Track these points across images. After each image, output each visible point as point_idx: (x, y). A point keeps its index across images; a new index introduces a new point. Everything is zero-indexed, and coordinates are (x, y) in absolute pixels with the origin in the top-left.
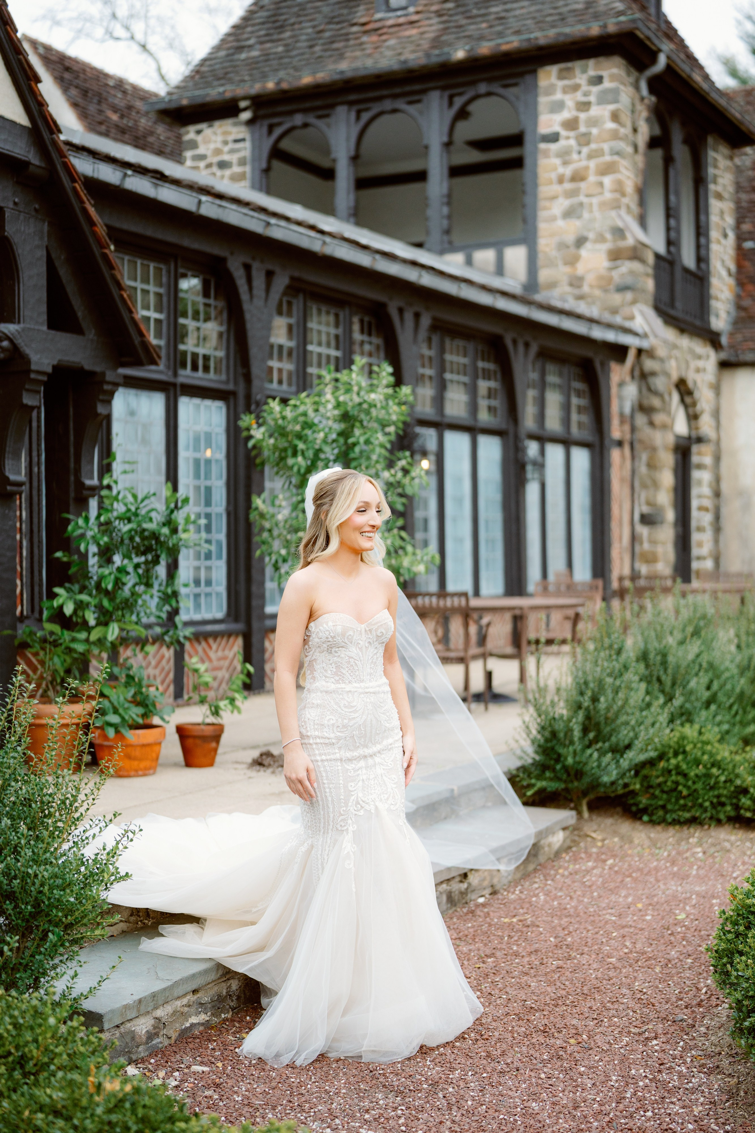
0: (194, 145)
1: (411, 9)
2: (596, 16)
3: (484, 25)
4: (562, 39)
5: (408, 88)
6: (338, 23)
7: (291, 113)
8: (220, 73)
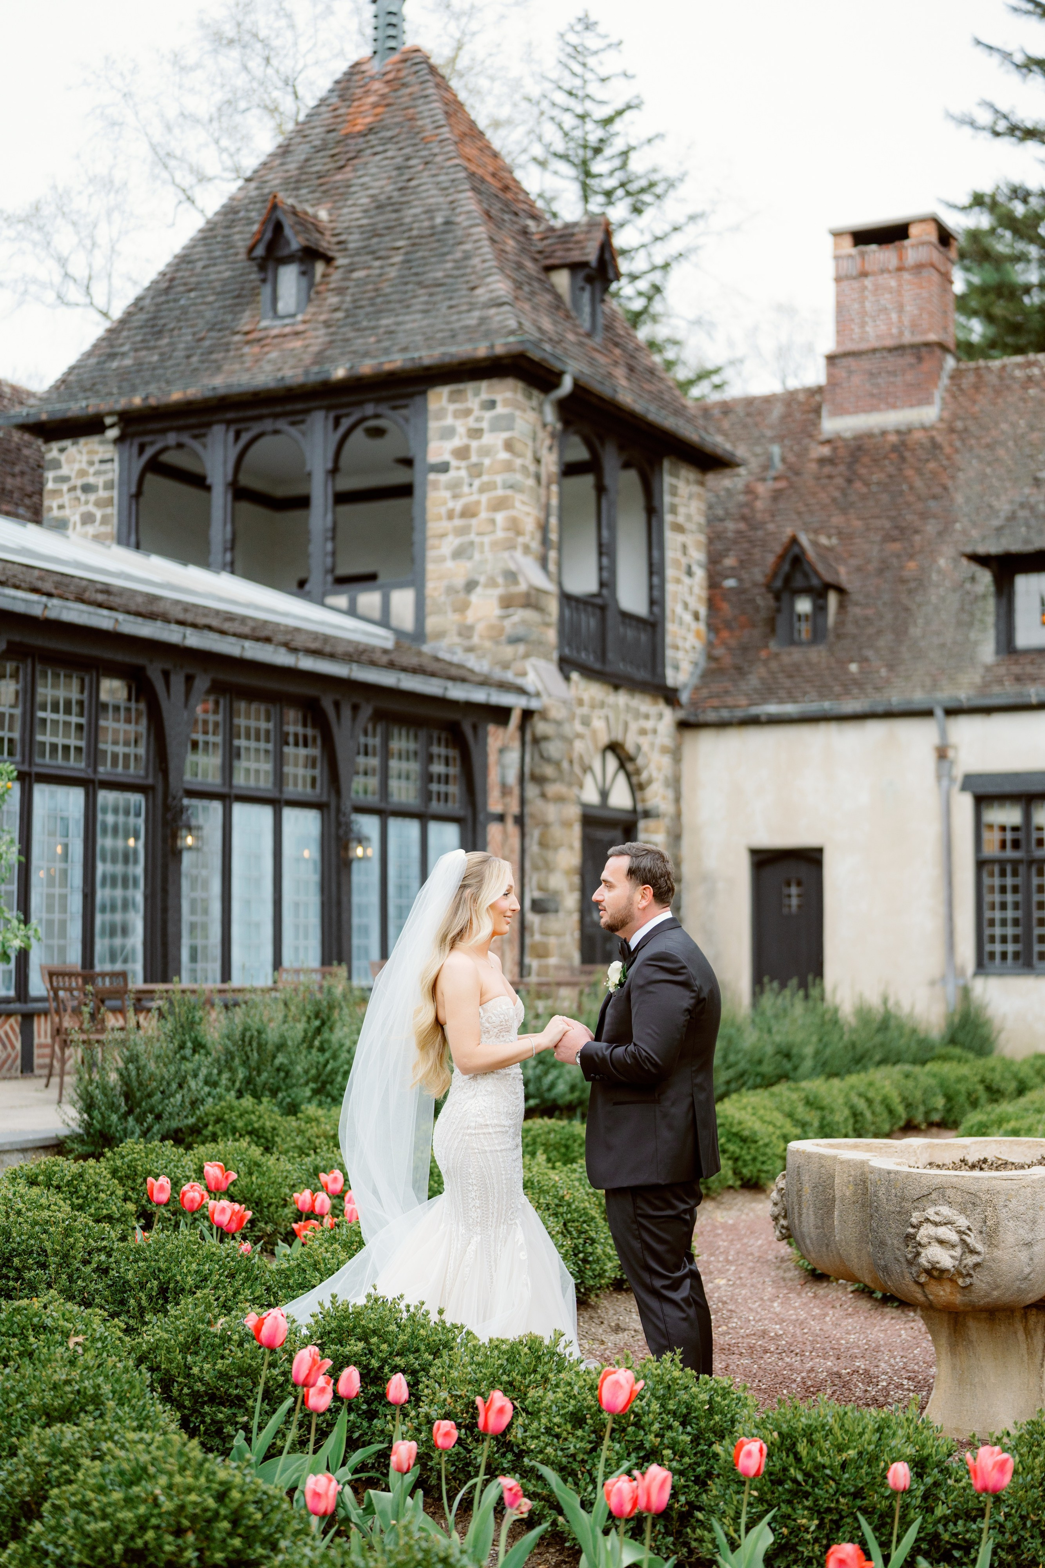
0: (57, 464)
1: (300, 318)
2: (487, 334)
3: (372, 339)
4: (447, 360)
5: (289, 408)
6: (220, 330)
7: (164, 431)
8: (88, 384)
